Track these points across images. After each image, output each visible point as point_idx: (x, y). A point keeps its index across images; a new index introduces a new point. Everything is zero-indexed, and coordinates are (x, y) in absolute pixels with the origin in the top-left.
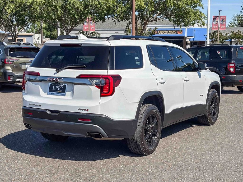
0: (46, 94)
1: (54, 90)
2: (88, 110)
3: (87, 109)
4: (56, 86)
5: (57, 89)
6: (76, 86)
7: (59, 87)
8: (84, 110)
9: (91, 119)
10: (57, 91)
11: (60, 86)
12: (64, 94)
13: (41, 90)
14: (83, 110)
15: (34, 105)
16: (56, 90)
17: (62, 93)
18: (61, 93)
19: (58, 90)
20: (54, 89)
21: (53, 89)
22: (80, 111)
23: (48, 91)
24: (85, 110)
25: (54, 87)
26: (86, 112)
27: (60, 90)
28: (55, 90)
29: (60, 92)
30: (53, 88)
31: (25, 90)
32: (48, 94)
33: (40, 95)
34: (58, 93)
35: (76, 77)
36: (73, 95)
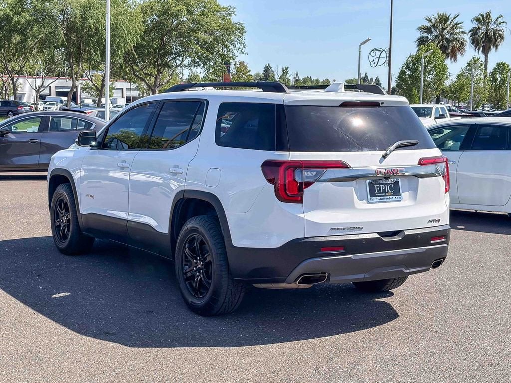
0: (364, 203)
1: (377, 193)
2: (439, 221)
3: (438, 219)
4: (381, 185)
5: (384, 191)
6: (421, 180)
7: (386, 185)
9: (444, 236)
10: (385, 194)
11: (388, 183)
12: (399, 197)
13: (355, 197)
14: (433, 222)
15: (344, 229)
16: (382, 192)
17: (396, 197)
18: (394, 197)
19: (387, 192)
20: (378, 191)
23: (369, 196)
24: (436, 221)
25: (377, 187)
26: (438, 224)
27: (389, 192)
28: (380, 193)
29: (392, 196)
30: (376, 189)
31: (302, 203)
32: (368, 203)
33: (355, 207)
34: (389, 197)
35: (417, 164)
36: (417, 196)
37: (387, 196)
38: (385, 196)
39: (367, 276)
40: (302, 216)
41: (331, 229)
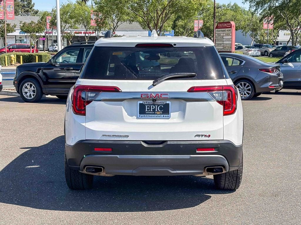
0: (134, 118)
2: (209, 136)
3: (207, 135)
4: (152, 106)
5: (154, 110)
6: (188, 104)
7: (156, 106)
8: (204, 136)
9: (214, 148)
10: (154, 112)
11: (158, 105)
12: (168, 115)
13: (125, 113)
14: (202, 137)
15: (113, 136)
16: (152, 111)
17: (164, 115)
18: (162, 115)
19: (156, 111)
20: (148, 110)
21: (146, 111)
22: (197, 138)
23: (138, 113)
24: (206, 136)
25: (148, 107)
26: (207, 138)
27: (158, 111)
28: (150, 112)
29: (160, 114)
30: (146, 108)
31: (85, 115)
32: (137, 118)
33: (124, 120)
34: (157, 115)
35: (187, 91)
36: (185, 116)
37: (156, 114)
38: (154, 114)
39: (134, 172)
40: (84, 124)
41: (103, 135)
